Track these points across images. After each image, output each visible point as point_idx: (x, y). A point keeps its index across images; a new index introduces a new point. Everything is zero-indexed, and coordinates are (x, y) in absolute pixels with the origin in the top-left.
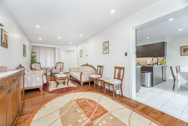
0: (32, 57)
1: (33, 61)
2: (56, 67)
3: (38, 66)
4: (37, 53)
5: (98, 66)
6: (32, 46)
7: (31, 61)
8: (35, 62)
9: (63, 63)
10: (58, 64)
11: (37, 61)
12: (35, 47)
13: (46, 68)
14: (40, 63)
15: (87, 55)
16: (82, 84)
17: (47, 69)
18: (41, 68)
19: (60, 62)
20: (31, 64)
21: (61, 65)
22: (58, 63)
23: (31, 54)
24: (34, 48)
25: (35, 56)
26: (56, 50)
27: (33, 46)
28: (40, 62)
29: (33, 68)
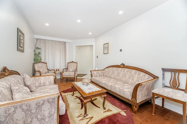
0: (35, 54)
1: (37, 60)
2: (67, 68)
3: (44, 66)
4: (42, 49)
5: (164, 70)
6: (35, 40)
7: (34, 60)
8: (40, 62)
9: (77, 63)
10: (69, 64)
11: (43, 61)
12: (39, 40)
13: (54, 70)
14: (46, 63)
15: (121, 50)
16: (136, 109)
17: (56, 70)
18: (48, 70)
19: (73, 62)
20: (34, 64)
21: (74, 65)
22: (70, 62)
23: (34, 51)
24: (38, 42)
25: (39, 53)
26: (67, 45)
27: (37, 39)
28: (47, 61)
29: (37, 70)
